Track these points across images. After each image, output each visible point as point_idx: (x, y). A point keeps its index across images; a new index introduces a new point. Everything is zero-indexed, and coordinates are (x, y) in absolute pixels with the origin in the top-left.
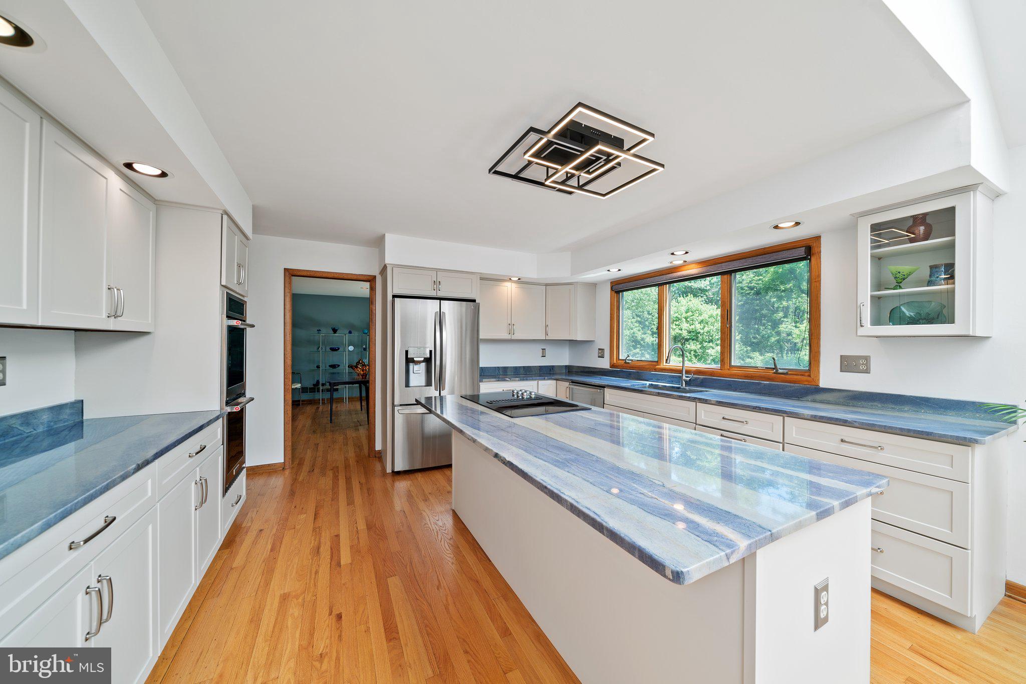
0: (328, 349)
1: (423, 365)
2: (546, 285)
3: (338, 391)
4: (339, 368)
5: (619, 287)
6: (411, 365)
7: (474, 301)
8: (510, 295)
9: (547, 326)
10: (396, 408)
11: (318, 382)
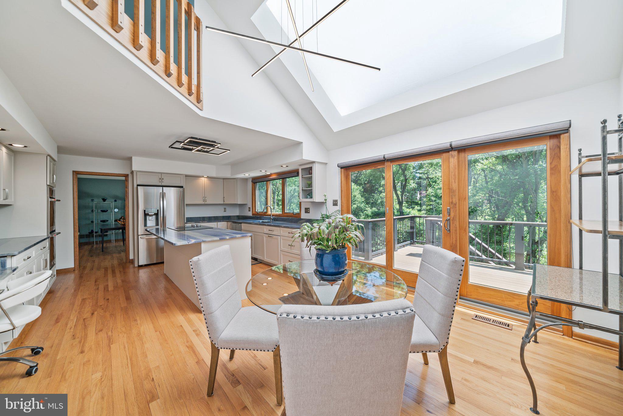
0: (99, 211)
1: (154, 217)
2: (224, 179)
3: (107, 236)
4: (108, 222)
5: (255, 181)
6: (148, 217)
7: (182, 187)
8: (203, 183)
9: (224, 198)
10: (139, 237)
11: (92, 231)
